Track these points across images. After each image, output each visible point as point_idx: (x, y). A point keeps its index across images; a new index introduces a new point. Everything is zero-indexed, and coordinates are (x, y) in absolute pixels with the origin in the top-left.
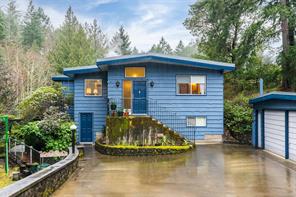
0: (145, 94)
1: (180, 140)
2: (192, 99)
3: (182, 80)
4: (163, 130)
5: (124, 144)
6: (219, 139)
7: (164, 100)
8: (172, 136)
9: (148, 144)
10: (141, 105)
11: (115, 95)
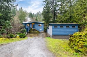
0: (34, 26)
1: (38, 31)
2: (40, 27)
3: (39, 25)
4: (36, 30)
5: (32, 32)
6: (43, 31)
7: (37, 27)
8: (37, 31)
9: (35, 32)
10: (34, 28)
11: (31, 26)
